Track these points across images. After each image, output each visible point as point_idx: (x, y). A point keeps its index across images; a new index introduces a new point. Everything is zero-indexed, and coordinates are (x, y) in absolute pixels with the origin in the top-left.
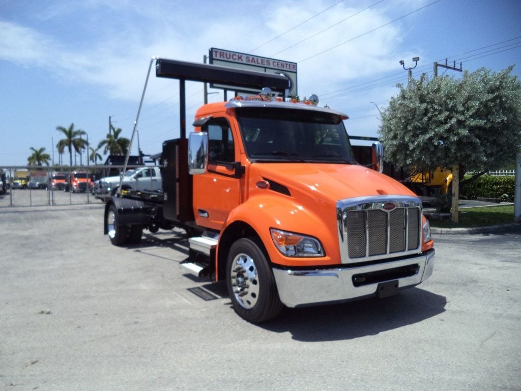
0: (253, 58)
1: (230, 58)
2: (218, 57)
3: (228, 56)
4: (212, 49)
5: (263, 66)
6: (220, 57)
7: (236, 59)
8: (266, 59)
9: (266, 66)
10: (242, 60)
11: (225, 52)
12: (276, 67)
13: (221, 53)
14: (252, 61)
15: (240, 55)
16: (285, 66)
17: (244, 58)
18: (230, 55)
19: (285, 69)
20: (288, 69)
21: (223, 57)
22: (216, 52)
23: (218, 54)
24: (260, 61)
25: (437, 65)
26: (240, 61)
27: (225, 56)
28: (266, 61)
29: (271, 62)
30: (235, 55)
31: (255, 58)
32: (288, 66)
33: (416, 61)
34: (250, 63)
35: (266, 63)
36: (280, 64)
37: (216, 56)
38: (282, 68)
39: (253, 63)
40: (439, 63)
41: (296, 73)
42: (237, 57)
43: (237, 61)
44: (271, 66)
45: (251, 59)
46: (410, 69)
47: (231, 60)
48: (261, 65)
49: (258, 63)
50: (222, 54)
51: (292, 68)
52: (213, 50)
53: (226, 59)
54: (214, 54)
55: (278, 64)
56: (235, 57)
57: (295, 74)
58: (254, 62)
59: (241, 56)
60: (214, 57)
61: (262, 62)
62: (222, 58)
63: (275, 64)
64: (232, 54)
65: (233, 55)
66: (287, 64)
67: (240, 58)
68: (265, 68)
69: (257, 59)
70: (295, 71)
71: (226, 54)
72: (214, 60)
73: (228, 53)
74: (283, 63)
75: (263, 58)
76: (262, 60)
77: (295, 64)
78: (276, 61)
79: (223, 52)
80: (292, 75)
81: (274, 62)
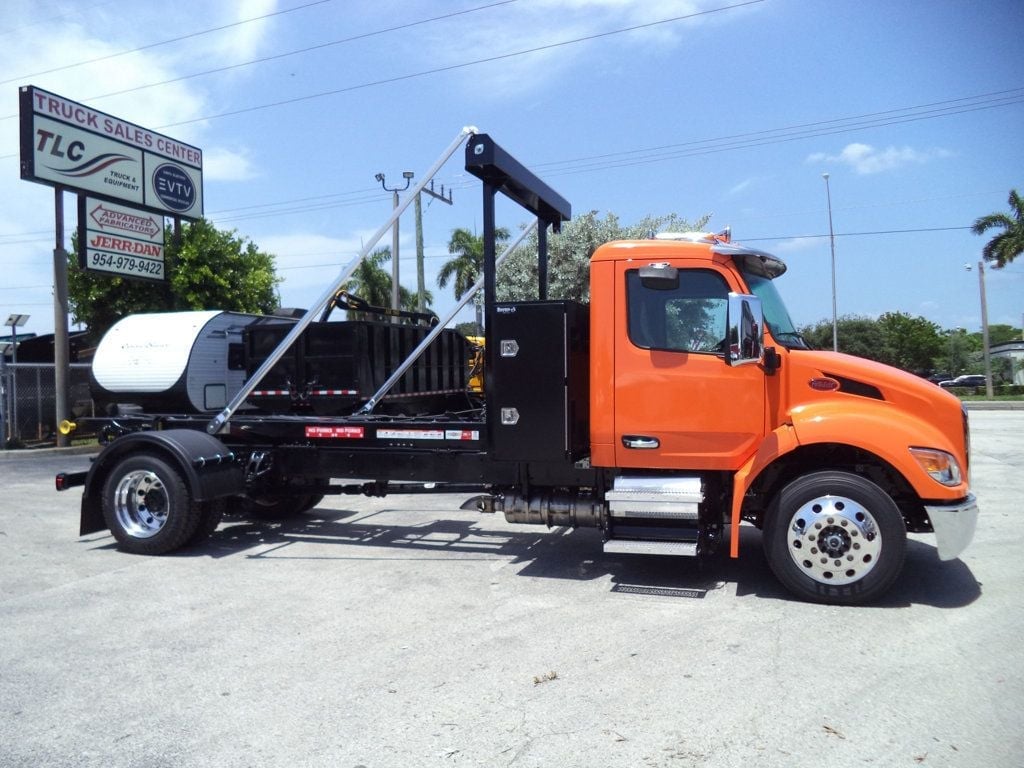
0: (119, 126)
1: (69, 117)
2: (45, 110)
3: (67, 113)
4: (31, 88)
5: (139, 145)
6: (50, 110)
7: (83, 121)
8: (145, 132)
9: (146, 147)
10: (96, 125)
11: (60, 101)
12: (164, 153)
13: (51, 101)
14: (117, 132)
15: (93, 113)
16: (180, 151)
17: (100, 120)
18: (71, 108)
19: (180, 159)
20: (185, 160)
21: (58, 112)
22: (41, 98)
23: (46, 103)
24: (132, 134)
26: (92, 127)
27: (60, 109)
28: (143, 136)
29: (155, 139)
30: (83, 113)
31: (124, 126)
32: (186, 153)
33: (409, 178)
34: (112, 135)
35: (144, 140)
36: (171, 146)
37: (41, 107)
38: (175, 157)
39: (119, 137)
41: (200, 169)
42: (85, 117)
43: (85, 125)
44: (154, 148)
45: (114, 126)
46: (396, 191)
47: (73, 120)
48: (133, 143)
49: (128, 137)
50: (54, 104)
51: (192, 158)
52: (35, 91)
53: (62, 117)
54: (36, 100)
55: (167, 147)
56: (81, 116)
57: (198, 172)
58: (122, 133)
59: (95, 117)
60: (36, 108)
61: (137, 136)
62: (54, 114)
63: (162, 145)
64: (75, 107)
65: (78, 111)
66: (183, 150)
67: (91, 120)
68: (143, 151)
69: (127, 129)
70: (199, 166)
71: (63, 105)
72: (35, 116)
73: (67, 104)
74: (176, 144)
75: (138, 129)
76: (136, 132)
77: (198, 152)
78: (164, 140)
79: (55, 100)
80: (192, 174)
81: (160, 140)
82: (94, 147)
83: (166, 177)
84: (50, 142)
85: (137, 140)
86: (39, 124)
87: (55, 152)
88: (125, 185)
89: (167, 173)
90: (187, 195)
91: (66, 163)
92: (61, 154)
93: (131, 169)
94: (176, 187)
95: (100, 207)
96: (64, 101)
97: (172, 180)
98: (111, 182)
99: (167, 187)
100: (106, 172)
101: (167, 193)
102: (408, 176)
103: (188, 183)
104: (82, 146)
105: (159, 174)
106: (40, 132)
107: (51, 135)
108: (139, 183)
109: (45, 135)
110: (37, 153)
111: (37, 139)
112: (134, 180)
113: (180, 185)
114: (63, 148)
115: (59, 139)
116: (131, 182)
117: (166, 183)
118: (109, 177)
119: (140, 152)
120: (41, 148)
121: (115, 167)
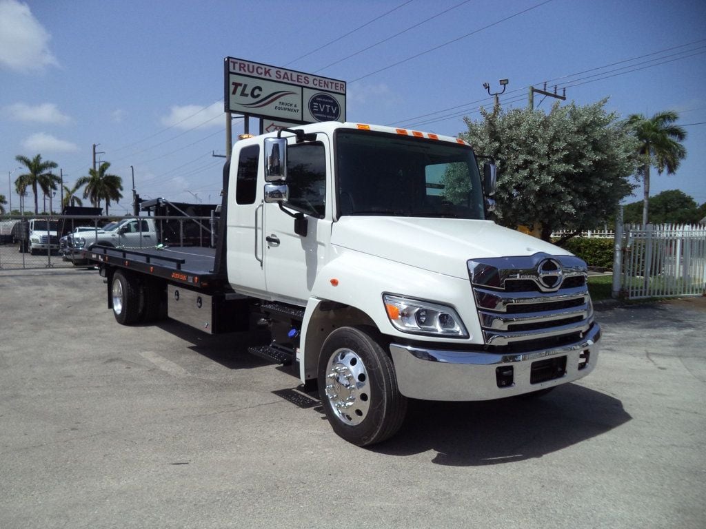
0: (286, 73)
1: (252, 72)
2: (237, 71)
3: (251, 70)
4: (229, 58)
5: (299, 84)
6: (240, 70)
7: (262, 73)
8: (304, 75)
9: (303, 84)
10: (270, 76)
11: (246, 63)
12: (317, 87)
13: (240, 64)
14: (284, 78)
15: (268, 68)
16: (330, 84)
17: (273, 71)
18: (253, 66)
19: (329, 89)
20: (334, 90)
21: (245, 71)
22: (234, 63)
23: (237, 66)
24: (295, 78)
25: (533, 90)
26: (267, 77)
27: (246, 68)
28: (303, 78)
29: (311, 79)
30: (262, 68)
31: (289, 73)
32: (334, 85)
33: (505, 85)
34: (281, 80)
35: (303, 80)
36: (323, 82)
37: (234, 69)
38: (326, 88)
39: (286, 81)
40: (535, 88)
41: (345, 95)
42: (263, 71)
43: (263, 76)
44: (311, 85)
45: (282, 75)
46: (496, 94)
47: (255, 74)
48: (296, 83)
49: (292, 80)
50: (242, 66)
51: (339, 88)
52: (230, 60)
53: (247, 73)
54: (231, 65)
55: (320, 83)
56: (260, 71)
58: (287, 78)
59: (269, 70)
60: (231, 69)
61: (298, 79)
62: (242, 72)
63: (316, 82)
64: (256, 66)
65: (258, 68)
66: (332, 83)
67: (267, 72)
68: (302, 87)
69: (291, 74)
70: (344, 93)
71: (248, 65)
72: (231, 75)
73: (251, 65)
74: (327, 80)
75: (299, 74)
76: (298, 76)
77: (344, 84)
78: (318, 78)
79: (243, 63)
80: (339, 98)
81: (314, 80)
82: (268, 88)
83: (318, 102)
84: (240, 89)
85: (298, 81)
86: (233, 79)
87: (243, 94)
88: (289, 110)
89: (319, 99)
90: (334, 112)
91: (250, 100)
92: (247, 95)
93: (294, 100)
94: (326, 108)
95: (273, 125)
96: (249, 63)
97: (323, 103)
98: (279, 108)
99: (319, 108)
100: (276, 103)
101: (319, 112)
102: (504, 83)
103: (335, 104)
104: (260, 89)
105: (314, 100)
106: (234, 84)
107: (240, 85)
108: (299, 107)
109: (237, 85)
110: (231, 96)
111: (232, 88)
112: (295, 106)
113: (328, 106)
114: (248, 91)
115: (245, 86)
116: (293, 107)
117: (318, 106)
118: (278, 105)
119: (301, 88)
120: (234, 93)
121: (282, 99)
